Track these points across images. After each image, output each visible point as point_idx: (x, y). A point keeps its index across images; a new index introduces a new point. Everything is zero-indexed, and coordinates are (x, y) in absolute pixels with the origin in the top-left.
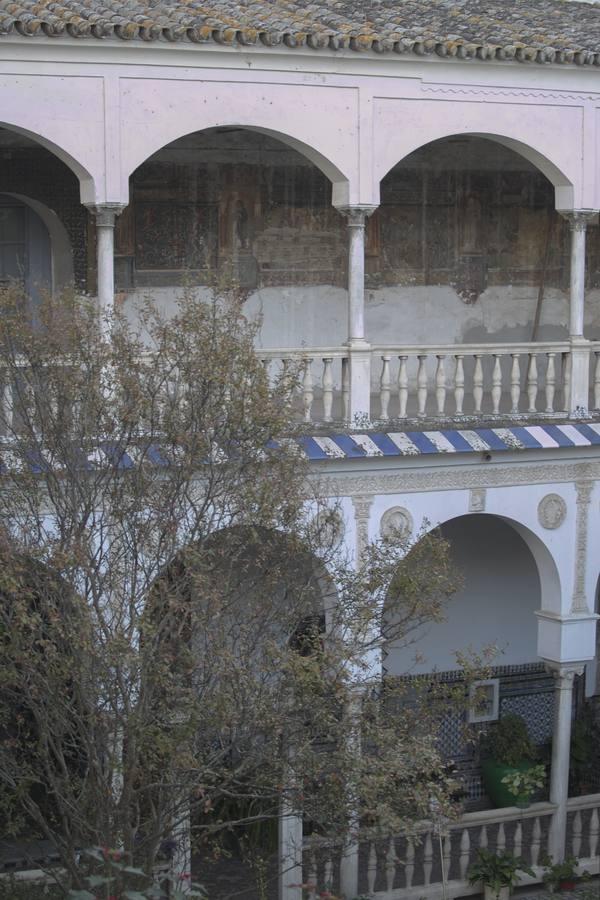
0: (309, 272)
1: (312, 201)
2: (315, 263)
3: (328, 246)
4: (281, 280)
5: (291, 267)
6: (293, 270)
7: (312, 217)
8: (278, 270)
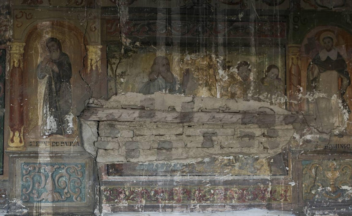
0: (214, 183)
1: (221, 39)
2: (230, 164)
3: (258, 132)
4: (149, 198)
5: (173, 171)
6: (177, 178)
7: (221, 72)
8: (144, 178)
